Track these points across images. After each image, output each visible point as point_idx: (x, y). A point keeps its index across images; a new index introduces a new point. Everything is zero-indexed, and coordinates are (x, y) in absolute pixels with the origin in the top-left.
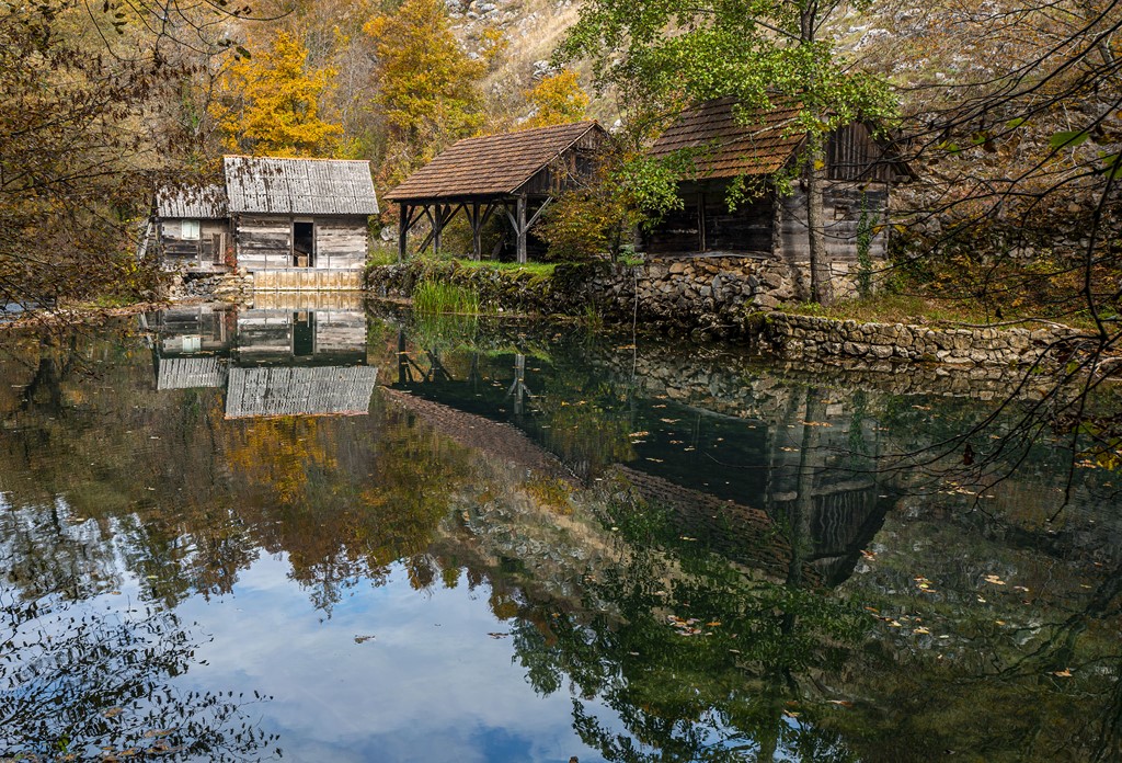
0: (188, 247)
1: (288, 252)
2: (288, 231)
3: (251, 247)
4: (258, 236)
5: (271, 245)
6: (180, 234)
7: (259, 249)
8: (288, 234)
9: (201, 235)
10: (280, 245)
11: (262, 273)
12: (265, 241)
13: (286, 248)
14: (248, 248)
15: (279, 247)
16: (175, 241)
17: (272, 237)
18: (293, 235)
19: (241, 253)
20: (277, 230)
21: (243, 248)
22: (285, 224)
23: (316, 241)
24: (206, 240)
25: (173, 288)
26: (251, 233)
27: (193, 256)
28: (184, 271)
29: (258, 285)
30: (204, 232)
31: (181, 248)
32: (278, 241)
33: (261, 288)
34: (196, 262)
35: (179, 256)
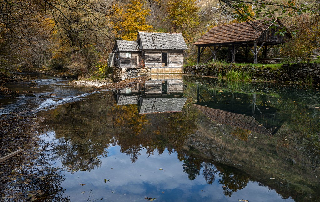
0: (128, 60)
1: (160, 62)
2: (160, 55)
3: (149, 60)
4: (151, 57)
5: (155, 60)
6: (125, 56)
7: (151, 61)
8: (160, 56)
10: (158, 60)
11: (153, 68)
12: (153, 58)
13: (159, 60)
14: (148, 61)
15: (157, 60)
16: (124, 58)
17: (155, 57)
19: (146, 62)
20: (157, 55)
22: (159, 53)
23: (168, 58)
24: (133, 58)
25: (123, 73)
26: (149, 56)
27: (129, 63)
28: (127, 68)
29: (152, 72)
30: (132, 56)
31: (125, 61)
32: (157, 58)
33: (153, 73)
34: (130, 65)
35: (125, 63)
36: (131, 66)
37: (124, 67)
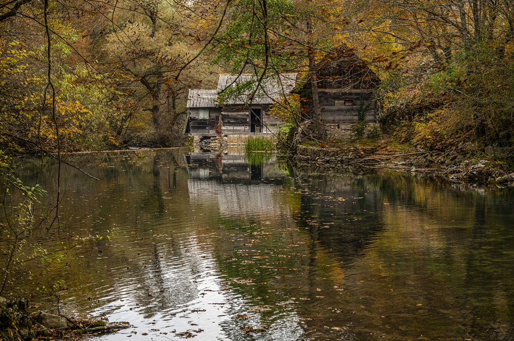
0: (203, 122)
1: (248, 125)
2: (247, 113)
3: (229, 122)
4: (232, 117)
5: (239, 121)
6: (199, 116)
7: (233, 123)
8: (248, 115)
9: (210, 116)
10: (243, 121)
11: (232, 136)
12: (236, 119)
13: (247, 123)
14: (227, 123)
15: (242, 122)
16: (196, 120)
17: (239, 117)
18: (250, 115)
19: (224, 125)
20: (242, 113)
21: (224, 123)
22: (246, 109)
23: (262, 118)
24: (212, 119)
25: (195, 144)
26: (228, 115)
27: (205, 128)
28: (201, 135)
29: (230, 142)
30: (211, 115)
31: (199, 123)
32: (242, 119)
33: (231, 144)
34: (207, 131)
35: (199, 128)
36: (209, 132)
37: (197, 135)
